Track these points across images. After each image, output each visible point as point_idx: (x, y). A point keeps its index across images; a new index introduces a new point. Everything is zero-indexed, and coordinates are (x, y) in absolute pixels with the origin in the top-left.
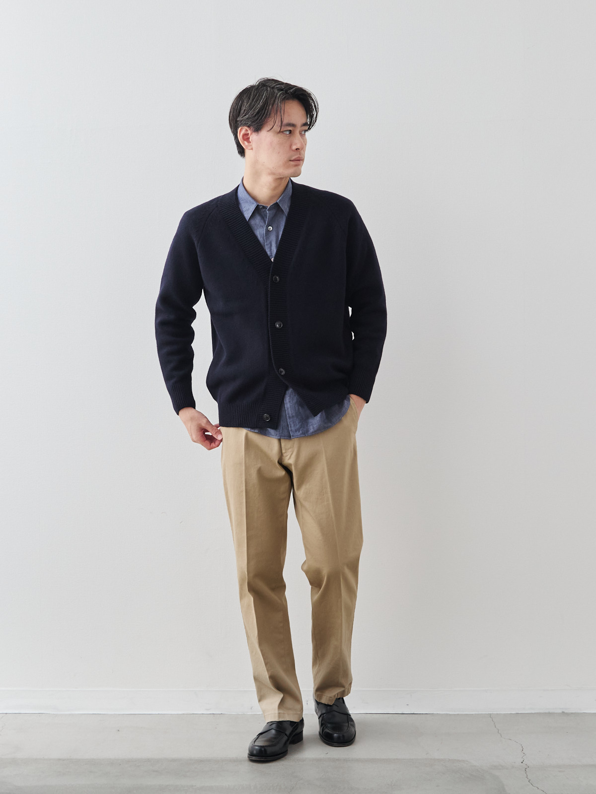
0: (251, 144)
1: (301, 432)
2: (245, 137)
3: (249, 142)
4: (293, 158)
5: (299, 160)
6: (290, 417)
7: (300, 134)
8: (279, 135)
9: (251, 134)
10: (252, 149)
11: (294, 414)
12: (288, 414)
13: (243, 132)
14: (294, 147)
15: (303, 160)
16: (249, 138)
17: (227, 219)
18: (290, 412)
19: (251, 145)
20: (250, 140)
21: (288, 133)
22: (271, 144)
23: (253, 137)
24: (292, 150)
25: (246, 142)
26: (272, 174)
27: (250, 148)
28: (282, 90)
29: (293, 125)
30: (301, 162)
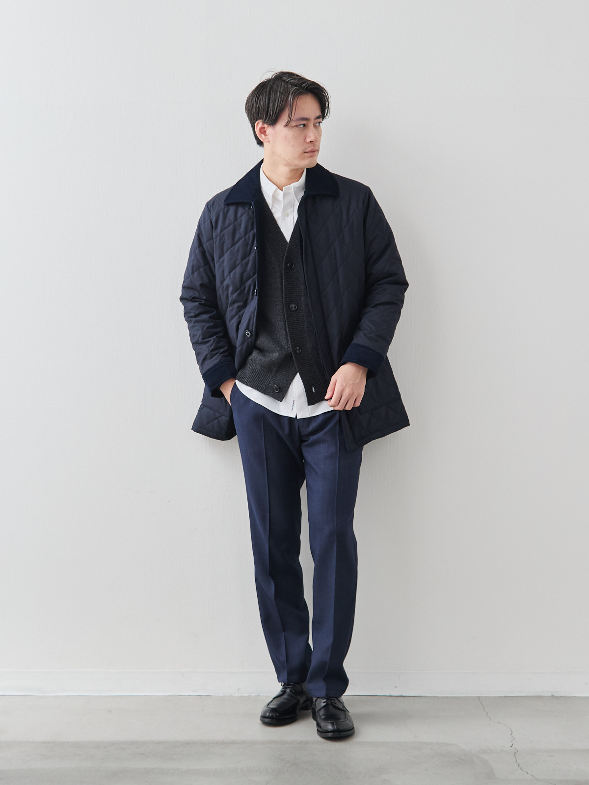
0: (267, 137)
2: (263, 131)
3: (265, 135)
4: (307, 150)
5: (314, 152)
7: (315, 126)
9: (267, 128)
10: (269, 142)
13: (260, 125)
14: (308, 140)
20: (267, 133)
21: (302, 126)
22: (286, 137)
23: (269, 130)
24: (307, 143)
25: (263, 135)
26: (288, 165)
27: (267, 140)
29: (307, 119)
30: (316, 153)
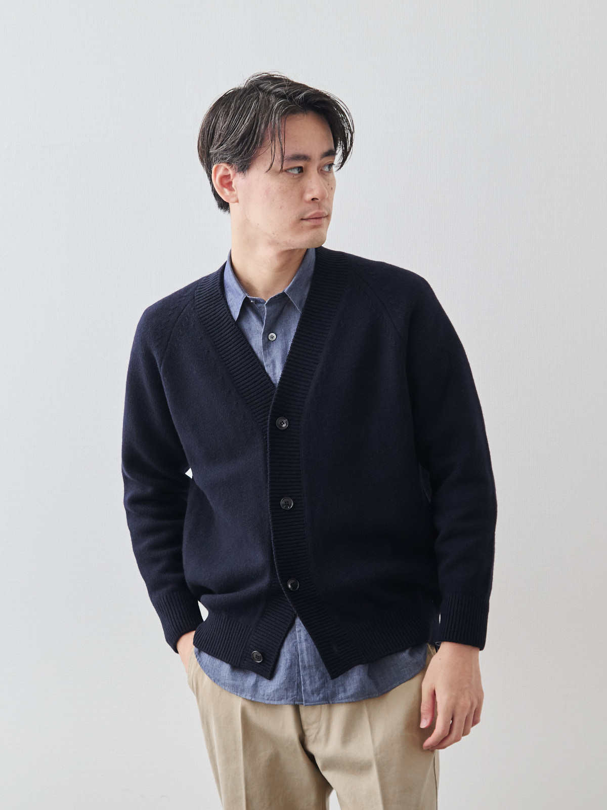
1: (321, 695)
6: (304, 668)
8: (281, 176)
11: (312, 663)
12: (302, 661)
15: (328, 217)
16: (231, 183)
17: (206, 319)
18: (306, 659)
19: (236, 195)
28: (283, 97)
